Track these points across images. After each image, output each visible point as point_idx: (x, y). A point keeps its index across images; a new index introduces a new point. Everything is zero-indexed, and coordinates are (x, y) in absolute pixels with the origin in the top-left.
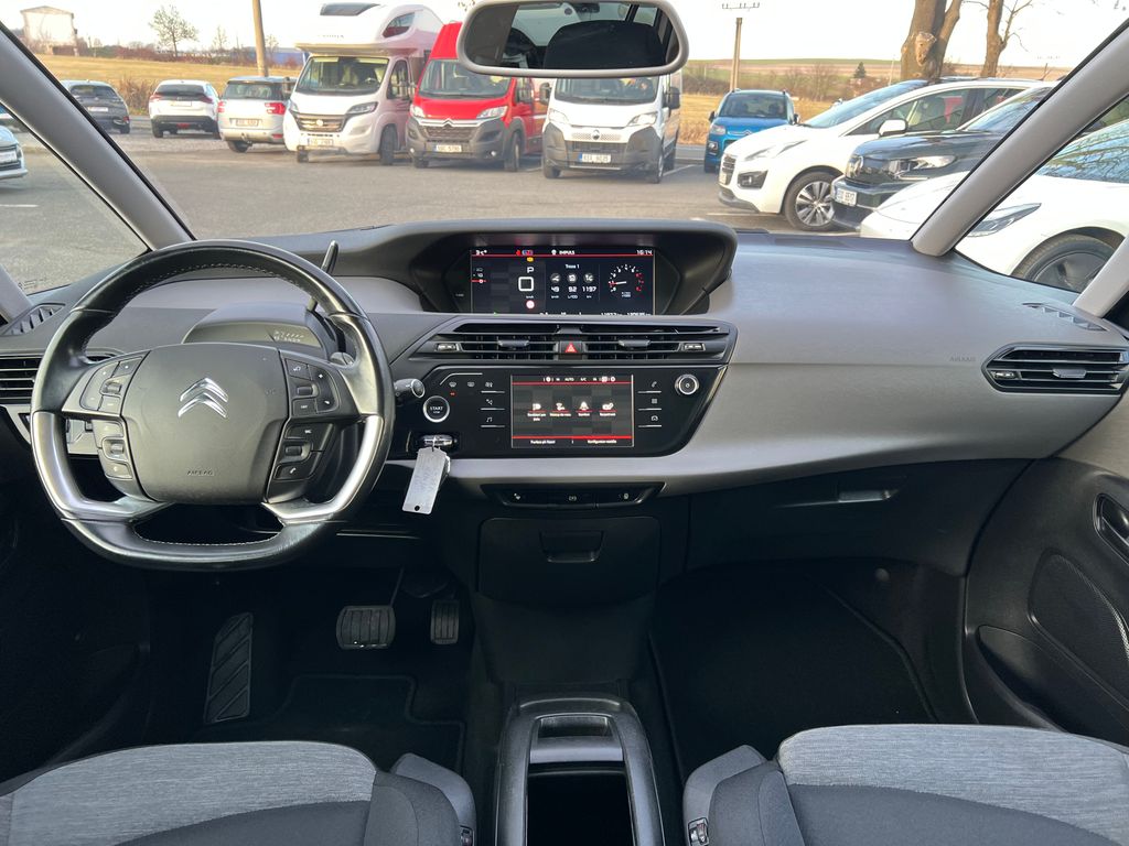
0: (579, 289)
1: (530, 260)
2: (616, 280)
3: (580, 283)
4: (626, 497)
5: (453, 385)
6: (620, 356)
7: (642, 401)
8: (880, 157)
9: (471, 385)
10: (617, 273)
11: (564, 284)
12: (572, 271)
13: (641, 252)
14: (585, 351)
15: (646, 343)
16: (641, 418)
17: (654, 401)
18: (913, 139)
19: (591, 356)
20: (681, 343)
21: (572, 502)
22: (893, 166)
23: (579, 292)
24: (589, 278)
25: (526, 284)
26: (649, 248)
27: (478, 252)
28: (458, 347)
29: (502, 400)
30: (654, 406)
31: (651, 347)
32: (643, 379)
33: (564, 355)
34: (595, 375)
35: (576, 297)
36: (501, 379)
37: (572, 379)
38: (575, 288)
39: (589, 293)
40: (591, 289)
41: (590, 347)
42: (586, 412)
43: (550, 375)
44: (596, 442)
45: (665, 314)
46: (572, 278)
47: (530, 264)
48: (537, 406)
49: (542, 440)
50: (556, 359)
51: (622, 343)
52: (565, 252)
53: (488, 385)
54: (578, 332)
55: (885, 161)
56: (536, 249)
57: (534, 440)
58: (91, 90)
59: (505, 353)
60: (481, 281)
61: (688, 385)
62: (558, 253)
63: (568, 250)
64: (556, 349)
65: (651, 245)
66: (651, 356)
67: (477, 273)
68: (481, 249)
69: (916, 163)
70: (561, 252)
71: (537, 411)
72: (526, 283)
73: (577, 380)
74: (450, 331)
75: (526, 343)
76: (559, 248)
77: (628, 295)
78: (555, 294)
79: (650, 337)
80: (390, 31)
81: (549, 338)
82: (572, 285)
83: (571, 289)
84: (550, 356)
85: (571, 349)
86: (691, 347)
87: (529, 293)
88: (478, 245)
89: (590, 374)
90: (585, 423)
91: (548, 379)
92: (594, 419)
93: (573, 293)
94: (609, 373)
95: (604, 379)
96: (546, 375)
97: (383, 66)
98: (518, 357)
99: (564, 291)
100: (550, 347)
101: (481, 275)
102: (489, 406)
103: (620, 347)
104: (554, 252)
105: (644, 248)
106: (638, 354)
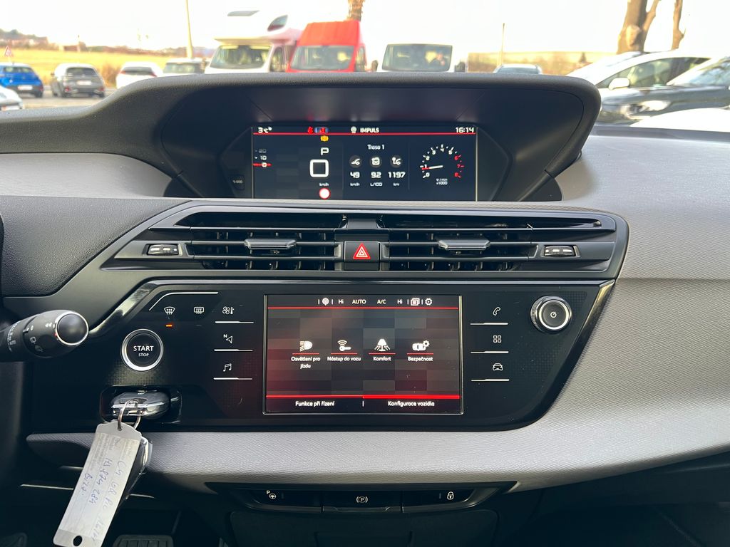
0: (385, 176)
1: (324, 139)
2: (430, 163)
3: (386, 167)
4: (450, 496)
5: (169, 311)
6: (440, 266)
7: (477, 338)
8: (613, 103)
9: (199, 310)
10: (430, 155)
11: (366, 168)
12: (375, 153)
13: (460, 130)
14: (385, 256)
15: (484, 244)
16: (476, 366)
17: (497, 339)
18: (635, 91)
19: (394, 266)
20: (540, 245)
21: (362, 505)
22: (624, 110)
23: (384, 178)
24: (396, 161)
25: (319, 168)
26: (470, 125)
27: (261, 130)
28: (181, 249)
29: (250, 336)
30: (497, 347)
31: (490, 251)
32: (478, 303)
33: (350, 263)
34: (400, 296)
35: (380, 184)
36: (248, 301)
37: (363, 301)
38: (380, 173)
39: (396, 180)
40: (399, 175)
41: (393, 251)
42: (386, 354)
43: (329, 295)
44: (402, 404)
45: (493, 201)
46: (376, 161)
47: (325, 144)
48: (307, 345)
49: (314, 400)
50: (339, 269)
51: (444, 244)
52: (367, 130)
53: (226, 310)
54: (374, 226)
55: (618, 106)
56: (332, 125)
57: (301, 400)
58: (80, 70)
59: (262, 260)
60: (264, 165)
61: (554, 314)
62: (358, 131)
63: (371, 127)
64: (339, 254)
65: (472, 120)
66: (489, 266)
67: (259, 155)
68: (265, 125)
69: (641, 107)
70: (362, 130)
71: (307, 353)
72: (319, 166)
73: (372, 302)
74: (170, 224)
75: (289, 243)
76: (360, 125)
77: (444, 182)
78: (355, 180)
79: (487, 236)
80: (272, 27)
81: (330, 236)
82: (376, 169)
83: (374, 175)
84: (331, 265)
85: (362, 254)
86: (556, 251)
87: (323, 180)
88: (261, 120)
89: (392, 293)
90: (383, 372)
91: (326, 301)
92: (398, 366)
93: (377, 180)
94: (422, 292)
95: (415, 301)
96: (322, 295)
97: (267, 51)
98: (283, 265)
99: (366, 178)
100: (331, 251)
101: (264, 158)
102: (228, 345)
103: (440, 251)
104: (354, 130)
105: (465, 125)
106: (468, 261)
